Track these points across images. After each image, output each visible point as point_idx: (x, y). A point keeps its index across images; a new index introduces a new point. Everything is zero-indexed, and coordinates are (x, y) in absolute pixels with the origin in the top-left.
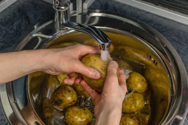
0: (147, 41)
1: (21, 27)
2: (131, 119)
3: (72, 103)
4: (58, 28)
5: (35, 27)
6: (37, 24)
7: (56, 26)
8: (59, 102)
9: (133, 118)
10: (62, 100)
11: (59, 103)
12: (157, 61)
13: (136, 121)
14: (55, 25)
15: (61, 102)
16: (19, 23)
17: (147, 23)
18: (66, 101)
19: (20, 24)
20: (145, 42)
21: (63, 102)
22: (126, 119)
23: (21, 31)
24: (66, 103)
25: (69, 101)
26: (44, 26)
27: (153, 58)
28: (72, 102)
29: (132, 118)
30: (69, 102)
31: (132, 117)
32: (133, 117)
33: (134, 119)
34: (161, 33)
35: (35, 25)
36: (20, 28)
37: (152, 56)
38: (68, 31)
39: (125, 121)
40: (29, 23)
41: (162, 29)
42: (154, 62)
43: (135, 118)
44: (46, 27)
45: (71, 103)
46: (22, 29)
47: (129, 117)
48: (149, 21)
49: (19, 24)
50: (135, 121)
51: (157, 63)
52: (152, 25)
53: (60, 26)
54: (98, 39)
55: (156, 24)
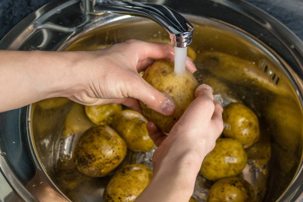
0: (259, 39)
1: (13, 11)
2: (233, 188)
3: (113, 161)
4: (87, 13)
6: (41, 8)
7: (83, 10)
8: (87, 159)
9: (236, 184)
10: (92, 154)
11: (87, 161)
12: (278, 75)
13: (243, 189)
14: (81, 8)
15: (91, 158)
16: (9, 4)
17: (257, 6)
18: (101, 158)
19: (10, 6)
20: (255, 40)
21: (94, 159)
22: (223, 188)
23: (13, 19)
24: (101, 161)
25: (106, 158)
26: (58, 9)
27: (272, 70)
28: (113, 160)
29: (234, 185)
30: (108, 159)
31: (234, 183)
32: (236, 182)
33: (238, 187)
34: (284, 23)
36: (11, 13)
37: (269, 67)
38: (108, 19)
39: (223, 192)
40: (29, 4)
41: (287, 16)
42: (274, 77)
43: (239, 184)
44: (63, 10)
45: (111, 162)
46: (15, 14)
47: (229, 183)
48: (262, 3)
49: (7, 6)
50: (241, 189)
51: (278, 79)
52: (268, 9)
53: (91, 10)
55: (275, 8)
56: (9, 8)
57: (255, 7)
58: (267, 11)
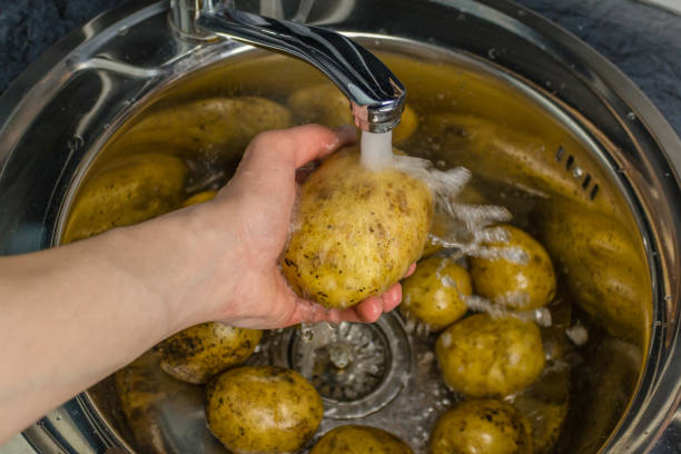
0: (557, 95)
1: (29, 30)
2: (486, 425)
3: (239, 353)
4: (183, 35)
5: (88, 30)
6: (92, 21)
7: (174, 28)
8: (184, 346)
9: (495, 418)
10: (197, 338)
11: (186, 351)
12: (596, 181)
13: (509, 430)
14: (170, 22)
15: (193, 346)
16: (21, 13)
17: (555, 20)
18: (213, 345)
19: (24, 17)
20: (548, 98)
21: (199, 347)
22: (464, 423)
23: (27, 49)
24: (215, 350)
25: (224, 345)
26: (123, 26)
27: (582, 168)
28: (238, 349)
29: (489, 418)
30: (228, 348)
31: (489, 413)
32: (495, 413)
33: (497, 424)
34: (614, 62)
35: (85, 21)
36: (24, 33)
37: (576, 160)
38: (227, 48)
39: (462, 430)
40: (62, 14)
41: (621, 45)
42: (586, 182)
43: (501, 417)
44: (132, 29)
45: (233, 354)
46: (34, 37)
47: (478, 413)
48: (566, 12)
49: (17, 18)
50: (503, 430)
51: (596, 188)
52: (580, 27)
53: (192, 30)
54: (351, 86)
55: (596, 24)
56: (21, 23)
57: (551, 22)
58: (577, 33)
